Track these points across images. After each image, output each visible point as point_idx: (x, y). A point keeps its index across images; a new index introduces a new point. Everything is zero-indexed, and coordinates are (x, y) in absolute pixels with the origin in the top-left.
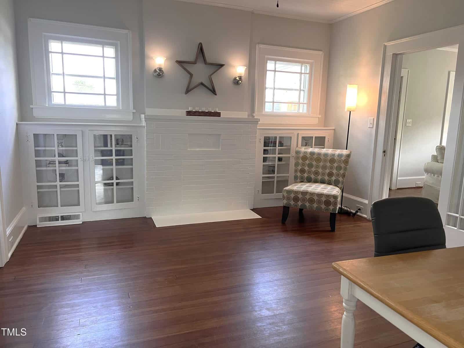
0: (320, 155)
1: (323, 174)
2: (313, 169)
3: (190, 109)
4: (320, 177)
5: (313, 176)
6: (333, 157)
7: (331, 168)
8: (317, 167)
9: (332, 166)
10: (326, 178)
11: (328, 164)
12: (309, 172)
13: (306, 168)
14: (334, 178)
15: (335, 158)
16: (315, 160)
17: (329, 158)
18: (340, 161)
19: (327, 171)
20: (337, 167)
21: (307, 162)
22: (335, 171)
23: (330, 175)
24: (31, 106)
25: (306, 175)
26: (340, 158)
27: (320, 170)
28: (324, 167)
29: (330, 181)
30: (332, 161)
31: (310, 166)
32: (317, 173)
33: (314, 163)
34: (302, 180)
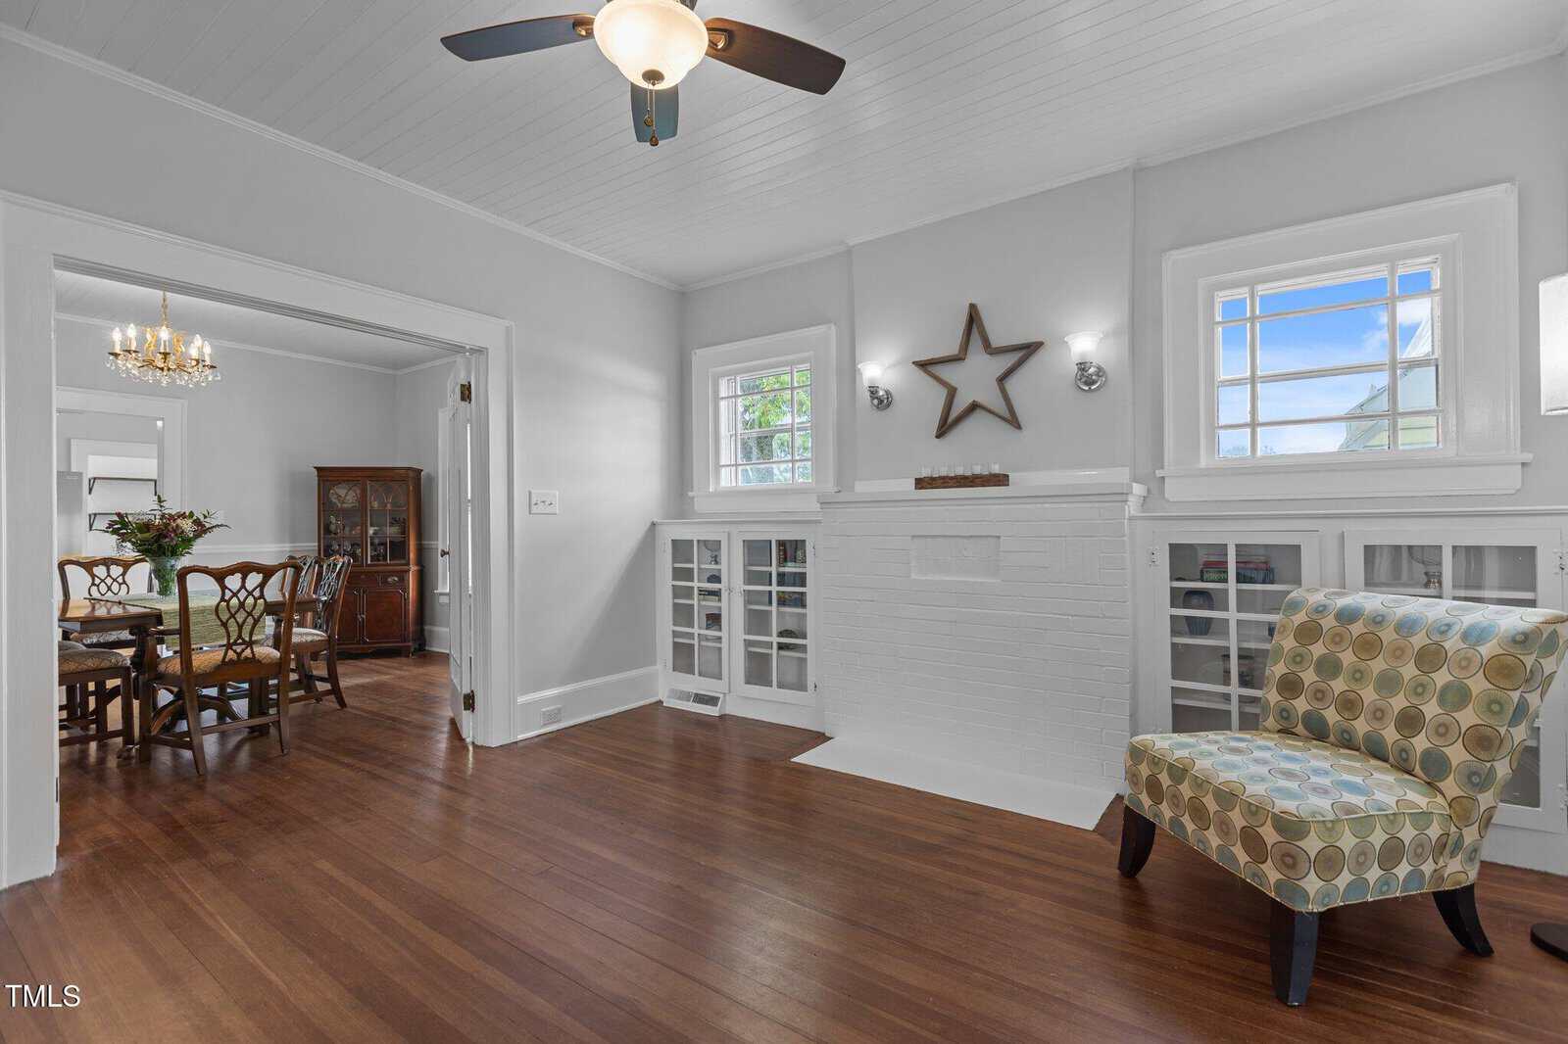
0: (1381, 622)
1: (1379, 714)
2: (1339, 685)
3: (925, 473)
4: (1361, 726)
5: (1331, 716)
6: (1436, 638)
7: (1420, 689)
8: (1358, 675)
9: (1425, 679)
10: (1390, 735)
11: (1409, 671)
12: (1319, 695)
13: (1309, 676)
14: (1420, 743)
15: (1447, 645)
16: (1353, 643)
17: (1418, 641)
18: (1465, 663)
19: (1399, 703)
20: (1446, 688)
21: (1318, 650)
22: (1431, 709)
23: (1410, 722)
24: (690, 494)
25: (1301, 705)
26: (1473, 647)
27: (1368, 694)
28: (1388, 683)
29: (1404, 755)
30: (1430, 657)
31: (1329, 667)
32: (1349, 705)
33: (1347, 658)
34: (1286, 725)
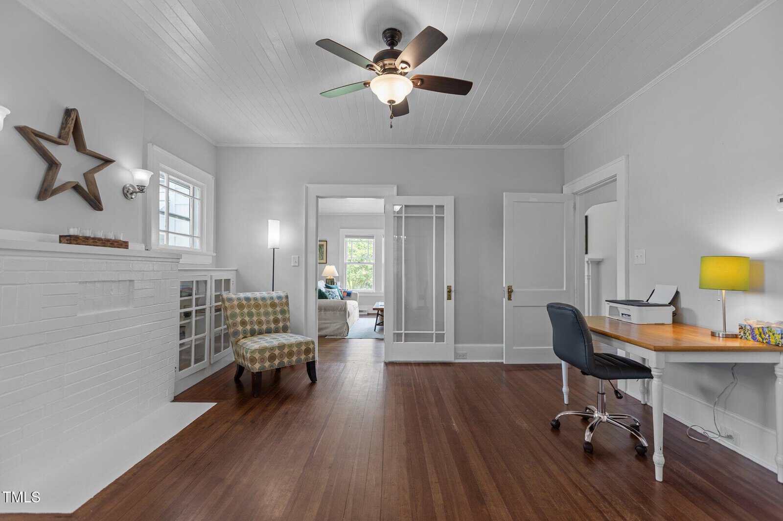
0: (256, 299)
1: (268, 322)
2: (255, 318)
4: (264, 327)
5: (256, 327)
6: (272, 301)
7: (275, 313)
8: (258, 314)
9: (275, 310)
10: (273, 326)
11: (270, 310)
12: (251, 323)
13: (247, 319)
14: (281, 324)
15: (276, 302)
16: (253, 306)
17: (268, 302)
18: (281, 303)
19: (271, 317)
20: (280, 311)
21: (246, 310)
22: (280, 316)
23: (276, 321)
25: (248, 327)
27: (263, 318)
28: (267, 314)
29: (277, 329)
30: (273, 304)
31: (250, 314)
32: (260, 323)
33: (254, 311)
34: (246, 334)
